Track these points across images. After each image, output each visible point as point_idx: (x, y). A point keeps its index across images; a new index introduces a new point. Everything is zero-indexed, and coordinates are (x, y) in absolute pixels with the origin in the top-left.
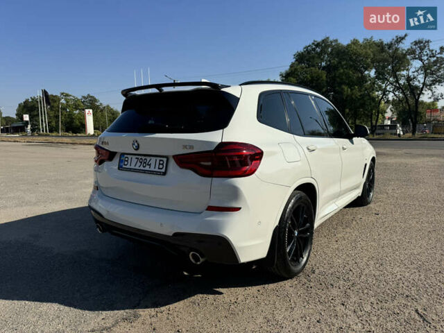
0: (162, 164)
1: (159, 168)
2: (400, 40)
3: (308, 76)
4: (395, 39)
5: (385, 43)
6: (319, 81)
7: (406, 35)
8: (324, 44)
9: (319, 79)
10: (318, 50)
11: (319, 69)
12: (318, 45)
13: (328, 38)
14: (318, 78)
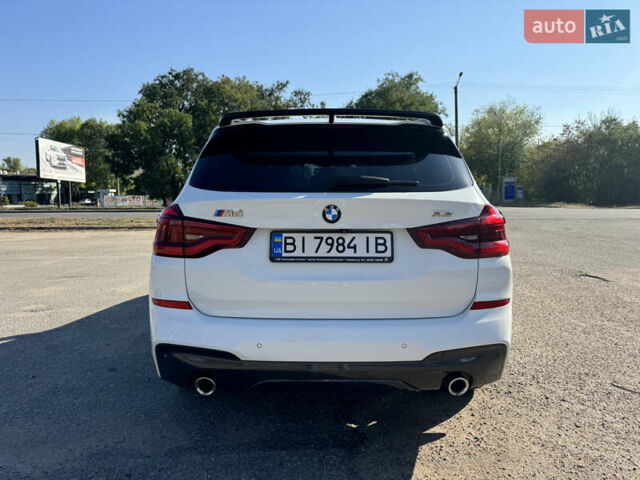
0: (384, 244)
1: (377, 252)
2: (282, 86)
3: (166, 120)
4: (276, 85)
5: (265, 87)
6: (183, 128)
7: (287, 82)
8: (186, 77)
9: (182, 125)
10: (178, 83)
11: (180, 110)
12: (177, 77)
13: (192, 70)
14: (180, 123)
